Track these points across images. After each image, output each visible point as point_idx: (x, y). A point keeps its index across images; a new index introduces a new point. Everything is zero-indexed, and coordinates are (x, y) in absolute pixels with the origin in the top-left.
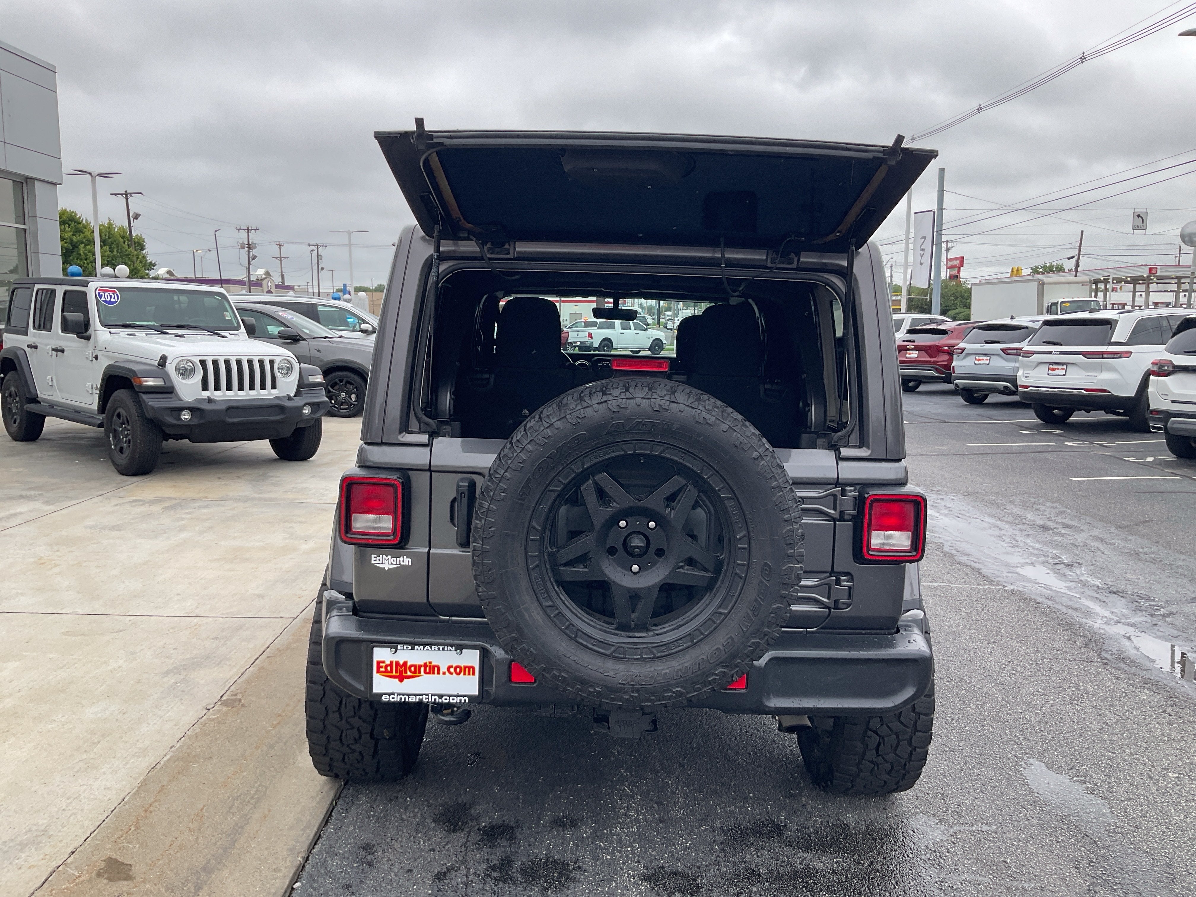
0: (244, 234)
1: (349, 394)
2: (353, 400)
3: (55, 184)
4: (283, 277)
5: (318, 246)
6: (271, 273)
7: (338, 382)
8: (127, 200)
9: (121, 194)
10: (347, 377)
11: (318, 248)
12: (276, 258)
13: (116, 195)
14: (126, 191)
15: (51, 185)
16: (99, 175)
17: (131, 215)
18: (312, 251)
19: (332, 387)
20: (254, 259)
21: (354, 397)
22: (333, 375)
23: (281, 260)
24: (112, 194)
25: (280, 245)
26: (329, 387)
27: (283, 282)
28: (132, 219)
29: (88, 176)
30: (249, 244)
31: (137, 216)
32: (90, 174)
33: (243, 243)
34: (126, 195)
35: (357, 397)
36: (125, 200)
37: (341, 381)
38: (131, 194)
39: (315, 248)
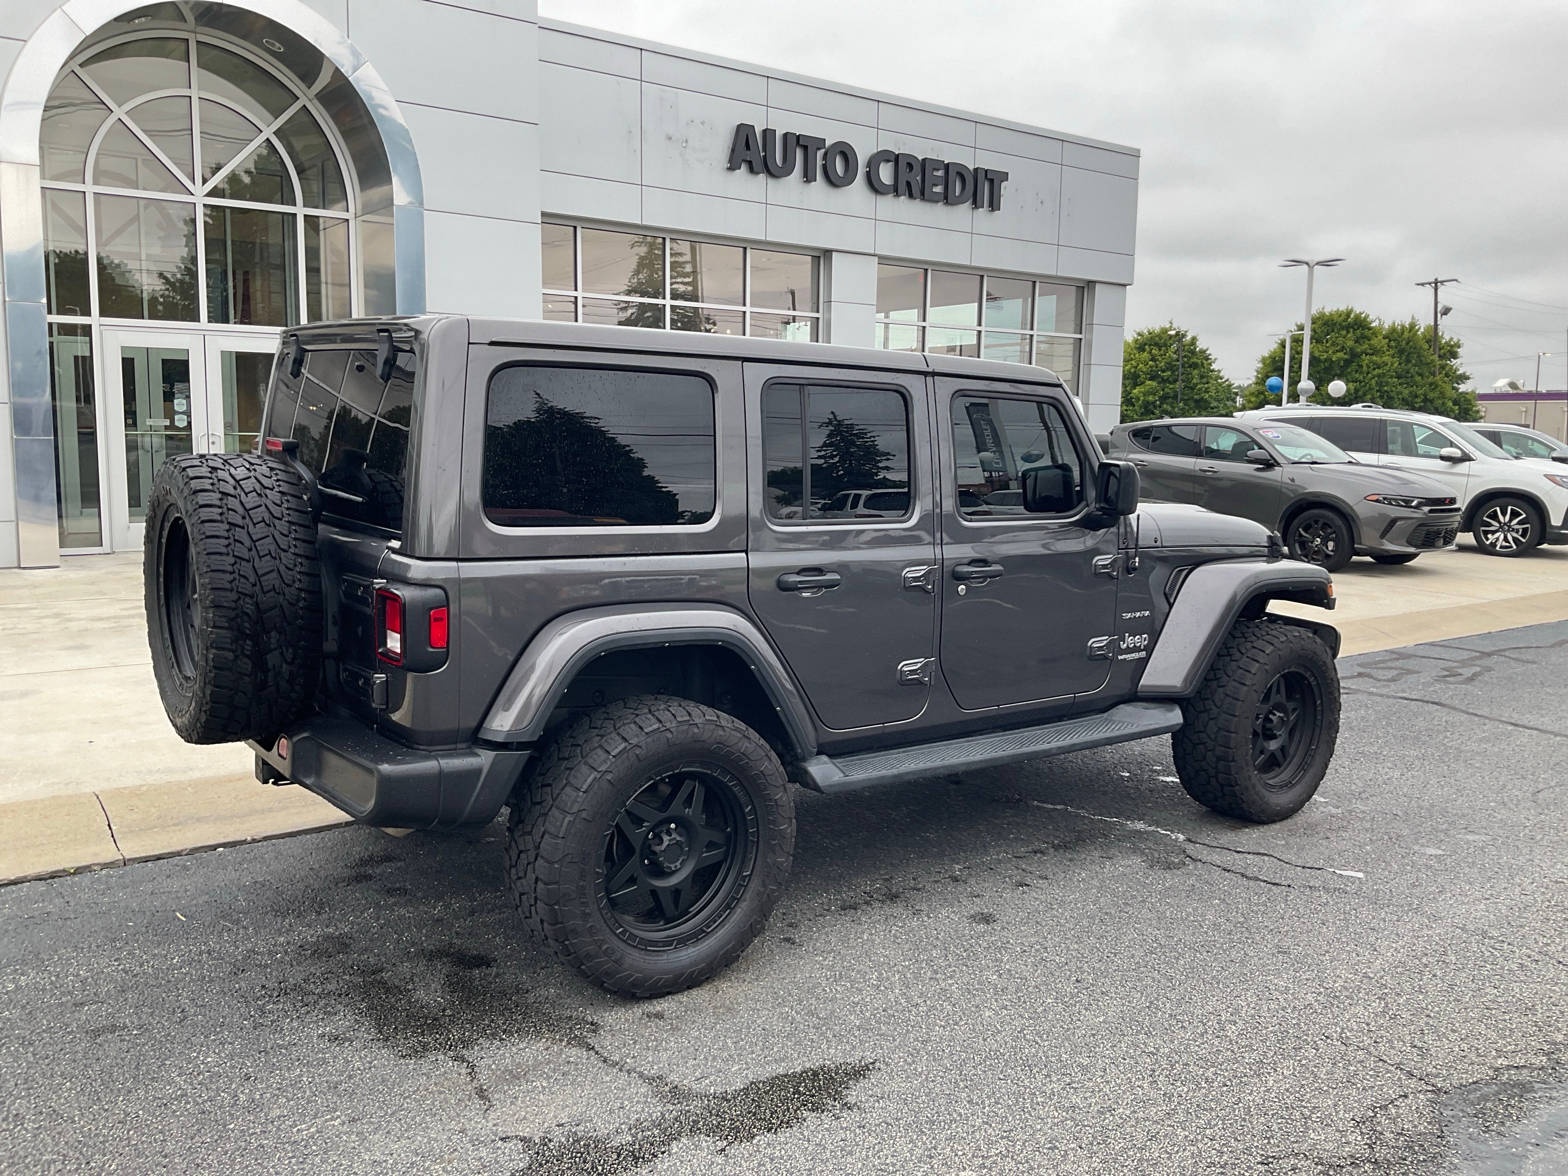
1: (1325, 542)
2: (1330, 548)
7: (1313, 524)
8: (1436, 289)
9: (1430, 284)
10: (1323, 516)
13: (1423, 284)
14: (1436, 280)
15: (1119, 287)
16: (1318, 263)
17: (1439, 310)
19: (1306, 531)
21: (1331, 545)
22: (1306, 513)
24: (1418, 284)
26: (1301, 530)
28: (1439, 315)
31: (1446, 311)
34: (1436, 284)
35: (1336, 546)
36: (1433, 290)
37: (1316, 522)
38: (1442, 282)
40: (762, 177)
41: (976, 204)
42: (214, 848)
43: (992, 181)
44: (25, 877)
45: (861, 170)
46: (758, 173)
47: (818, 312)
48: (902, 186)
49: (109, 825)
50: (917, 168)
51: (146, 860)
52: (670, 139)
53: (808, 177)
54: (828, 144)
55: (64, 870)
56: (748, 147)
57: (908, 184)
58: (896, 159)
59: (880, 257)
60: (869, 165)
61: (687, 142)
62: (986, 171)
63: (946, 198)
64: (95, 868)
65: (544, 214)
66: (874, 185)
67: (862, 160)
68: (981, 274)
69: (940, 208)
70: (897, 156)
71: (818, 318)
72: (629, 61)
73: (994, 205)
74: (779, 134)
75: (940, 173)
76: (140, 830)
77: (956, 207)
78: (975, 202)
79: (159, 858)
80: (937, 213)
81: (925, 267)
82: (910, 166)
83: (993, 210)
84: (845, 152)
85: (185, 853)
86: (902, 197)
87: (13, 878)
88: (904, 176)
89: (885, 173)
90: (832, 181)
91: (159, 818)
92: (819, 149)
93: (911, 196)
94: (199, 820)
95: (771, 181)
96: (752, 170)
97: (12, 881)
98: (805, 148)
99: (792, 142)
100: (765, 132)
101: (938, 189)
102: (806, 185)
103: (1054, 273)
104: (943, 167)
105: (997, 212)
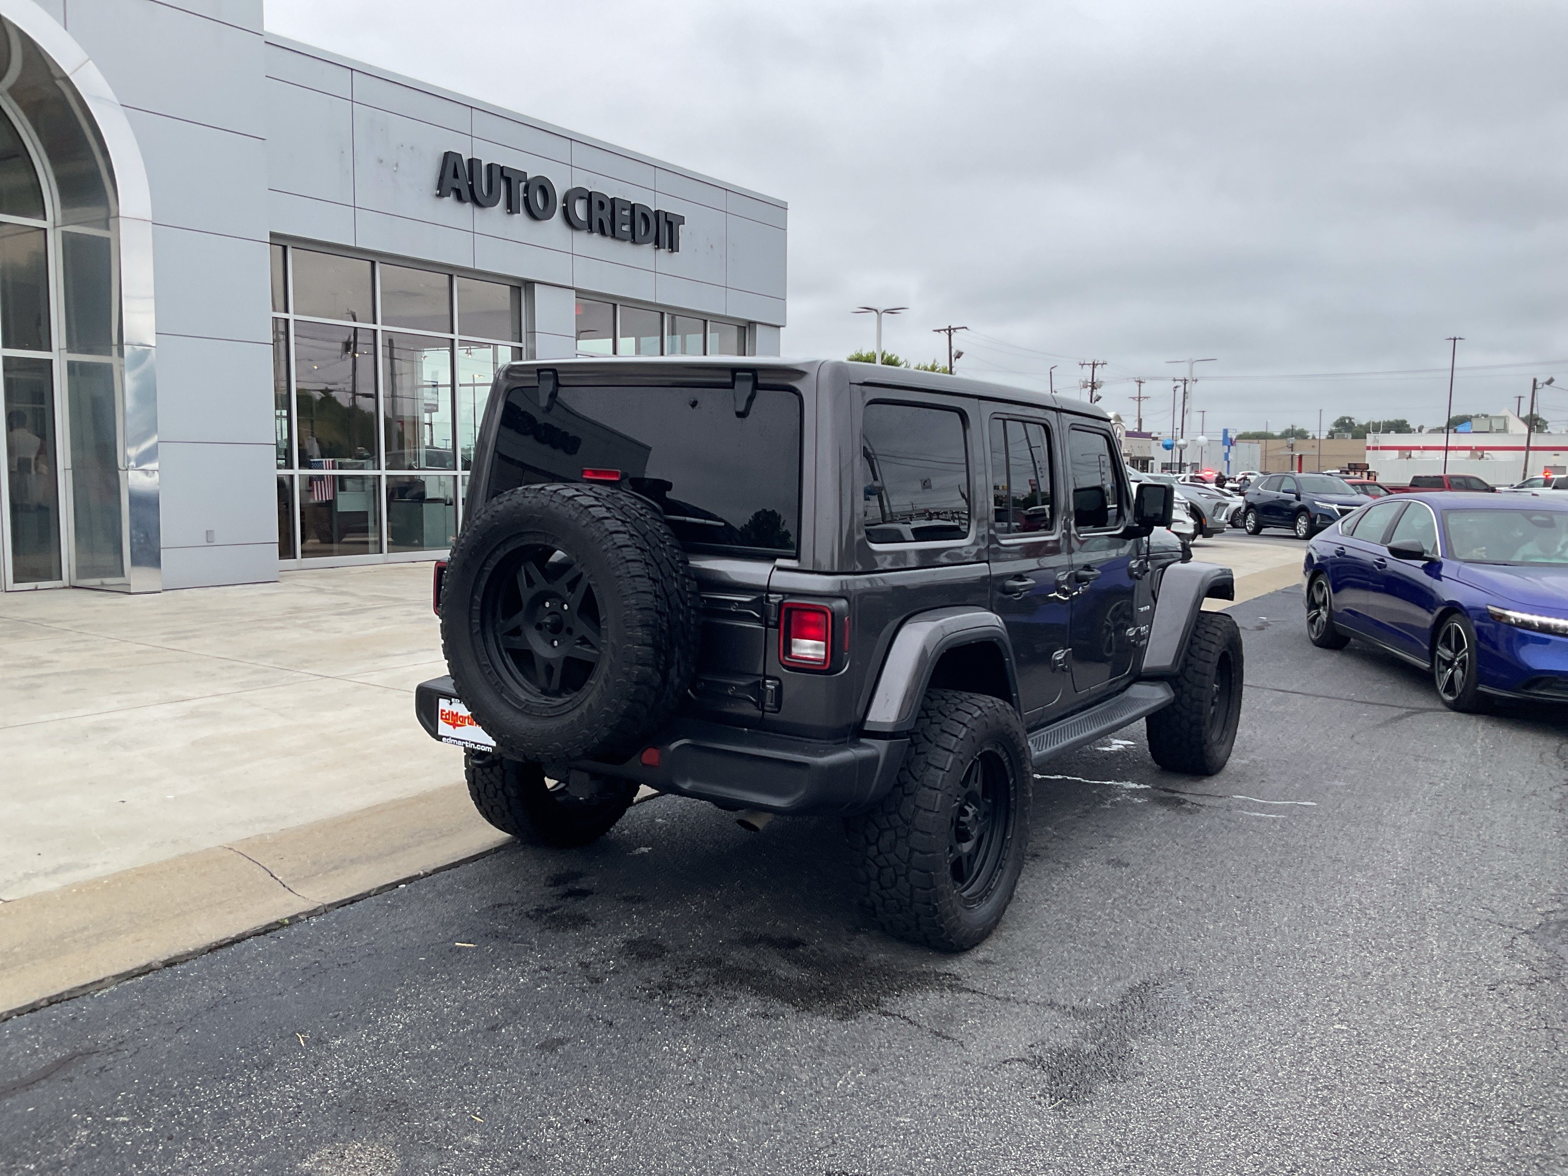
0: (1088, 370)
3: (779, 327)
4: (1140, 421)
5: (1185, 380)
6: (1122, 418)
8: (950, 336)
9: (945, 330)
11: (1185, 384)
12: (1134, 398)
13: (939, 331)
14: (950, 327)
15: (774, 329)
16: (886, 311)
17: (953, 354)
18: (1176, 387)
20: (1097, 400)
23: (1139, 401)
24: (935, 331)
25: (1140, 382)
27: (1140, 429)
28: (953, 358)
29: (874, 313)
30: (1093, 383)
31: (960, 355)
32: (876, 311)
33: (1087, 382)
36: (947, 336)
38: (954, 329)
39: (1181, 384)
40: (468, 205)
41: (658, 244)
42: (396, 885)
43: (670, 224)
44: (244, 933)
45: (559, 205)
46: (465, 202)
47: (521, 342)
48: (596, 224)
49: (272, 876)
50: (608, 207)
51: (343, 904)
52: (381, 161)
53: (511, 208)
54: (529, 177)
55: (277, 922)
56: (456, 176)
57: (601, 222)
58: (589, 197)
59: (578, 291)
60: (565, 200)
61: (397, 165)
62: (666, 213)
63: (633, 237)
64: (301, 917)
65: (272, 235)
66: (569, 219)
67: (560, 194)
68: (662, 310)
69: (627, 246)
70: (590, 193)
71: (521, 349)
72: (340, 81)
73: (673, 247)
74: (484, 163)
75: (627, 213)
76: (305, 877)
77: (641, 246)
78: (657, 242)
79: (352, 901)
80: (624, 251)
81: (614, 302)
82: (602, 205)
83: (672, 251)
84: (545, 188)
85: (373, 893)
86: (595, 234)
87: (233, 936)
88: (597, 213)
89: (580, 210)
90: (533, 215)
91: (314, 863)
92: (520, 182)
93: (603, 233)
94: (353, 861)
95: (477, 210)
96: (460, 198)
97: (233, 939)
98: (508, 181)
99: (496, 174)
100: (471, 161)
101: (625, 228)
102: (510, 216)
103: (723, 313)
104: (629, 207)
105: (675, 253)
